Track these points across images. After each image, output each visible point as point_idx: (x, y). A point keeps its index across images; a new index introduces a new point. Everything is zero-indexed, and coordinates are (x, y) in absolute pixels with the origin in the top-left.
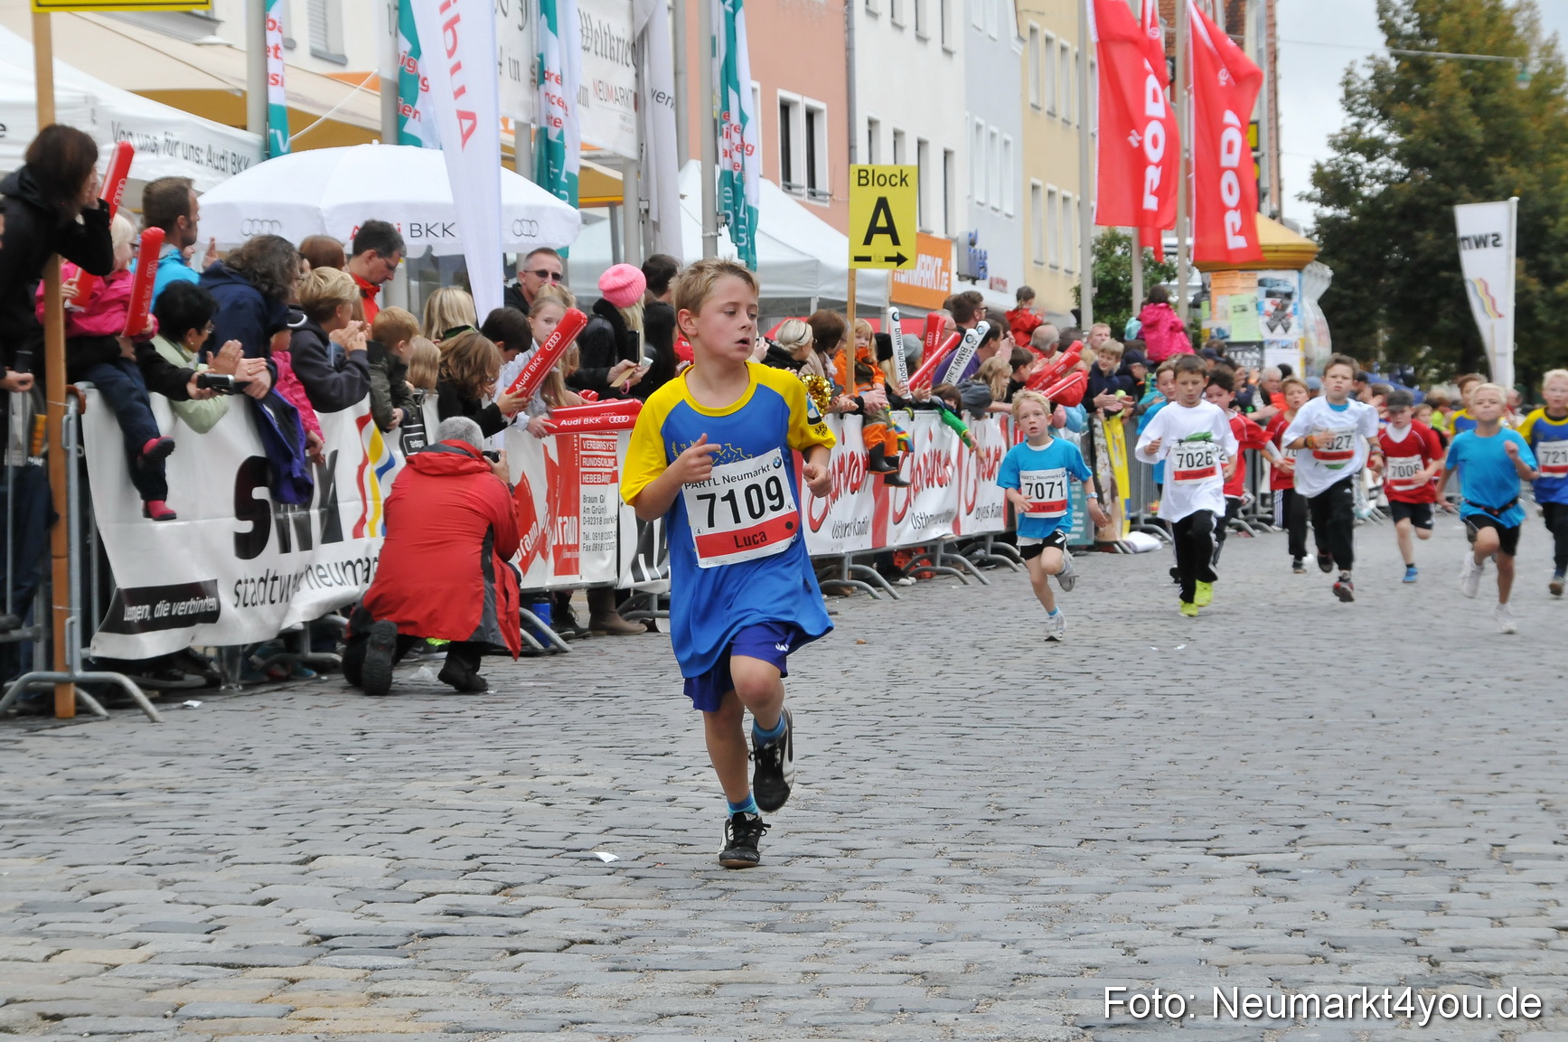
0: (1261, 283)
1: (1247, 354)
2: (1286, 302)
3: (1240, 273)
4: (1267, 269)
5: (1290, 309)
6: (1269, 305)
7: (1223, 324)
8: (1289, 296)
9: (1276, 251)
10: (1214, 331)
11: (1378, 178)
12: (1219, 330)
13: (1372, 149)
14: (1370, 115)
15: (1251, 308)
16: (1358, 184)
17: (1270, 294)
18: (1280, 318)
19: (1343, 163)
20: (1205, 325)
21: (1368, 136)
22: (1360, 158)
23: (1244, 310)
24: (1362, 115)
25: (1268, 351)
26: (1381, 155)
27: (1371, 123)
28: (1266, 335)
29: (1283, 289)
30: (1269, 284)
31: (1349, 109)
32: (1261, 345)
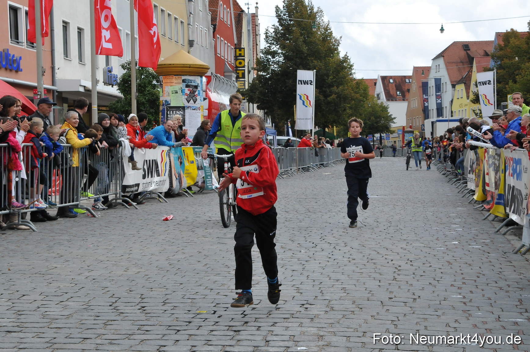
0: (184, 81)
1: (177, 112)
2: (195, 90)
3: (174, 77)
4: (186, 75)
5: (197, 93)
6: (187, 91)
7: (168, 99)
8: (196, 87)
9: (190, 67)
10: (164, 101)
11: (275, 63)
12: (166, 101)
13: (274, 54)
14: (273, 44)
15: (179, 92)
16: (270, 65)
17: (187, 86)
18: (192, 97)
19: (265, 58)
20: (161, 99)
21: (272, 50)
22: (270, 57)
23: (177, 93)
24: (270, 44)
25: (187, 111)
26: (276, 56)
27: (274, 46)
28: (187, 104)
29: (193, 84)
30: (187, 82)
31: (267, 42)
32: (183, 108)
